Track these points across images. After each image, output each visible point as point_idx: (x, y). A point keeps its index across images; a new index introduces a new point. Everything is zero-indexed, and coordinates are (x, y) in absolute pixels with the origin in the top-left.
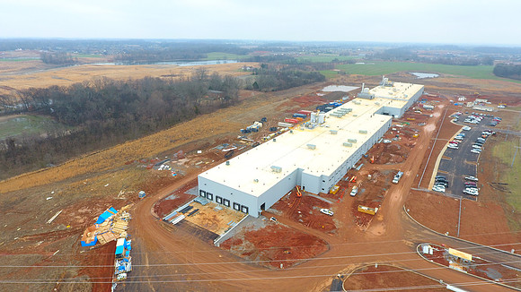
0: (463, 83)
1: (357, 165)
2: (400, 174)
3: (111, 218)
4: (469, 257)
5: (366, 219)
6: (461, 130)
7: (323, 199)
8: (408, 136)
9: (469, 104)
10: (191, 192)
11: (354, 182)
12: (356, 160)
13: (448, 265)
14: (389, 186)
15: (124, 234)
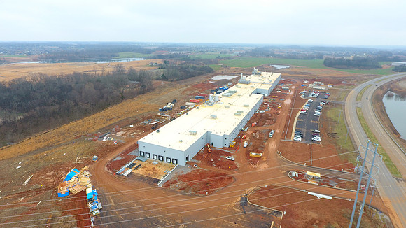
0: (305, 71)
1: (245, 128)
2: (273, 131)
4: (319, 175)
5: (255, 161)
6: (307, 102)
7: (226, 151)
8: (275, 107)
9: (311, 85)
11: (245, 138)
12: (244, 125)
13: (308, 181)
14: (267, 140)
15: (90, 185)
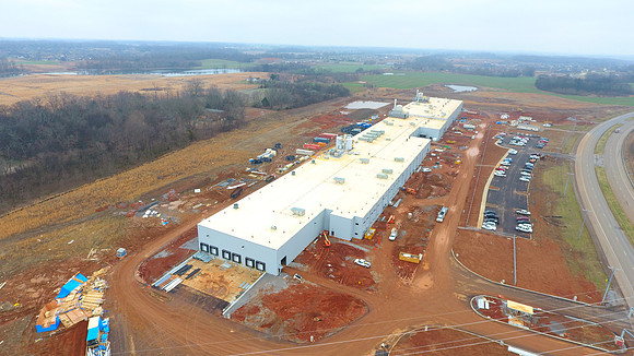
0: (504, 97)
1: (394, 200)
2: (444, 210)
3: (78, 288)
4: (529, 310)
5: (409, 269)
6: (507, 154)
7: (357, 246)
9: (513, 123)
10: (188, 245)
11: (393, 222)
12: (393, 195)
13: (507, 321)
14: (433, 226)
15: (99, 310)
